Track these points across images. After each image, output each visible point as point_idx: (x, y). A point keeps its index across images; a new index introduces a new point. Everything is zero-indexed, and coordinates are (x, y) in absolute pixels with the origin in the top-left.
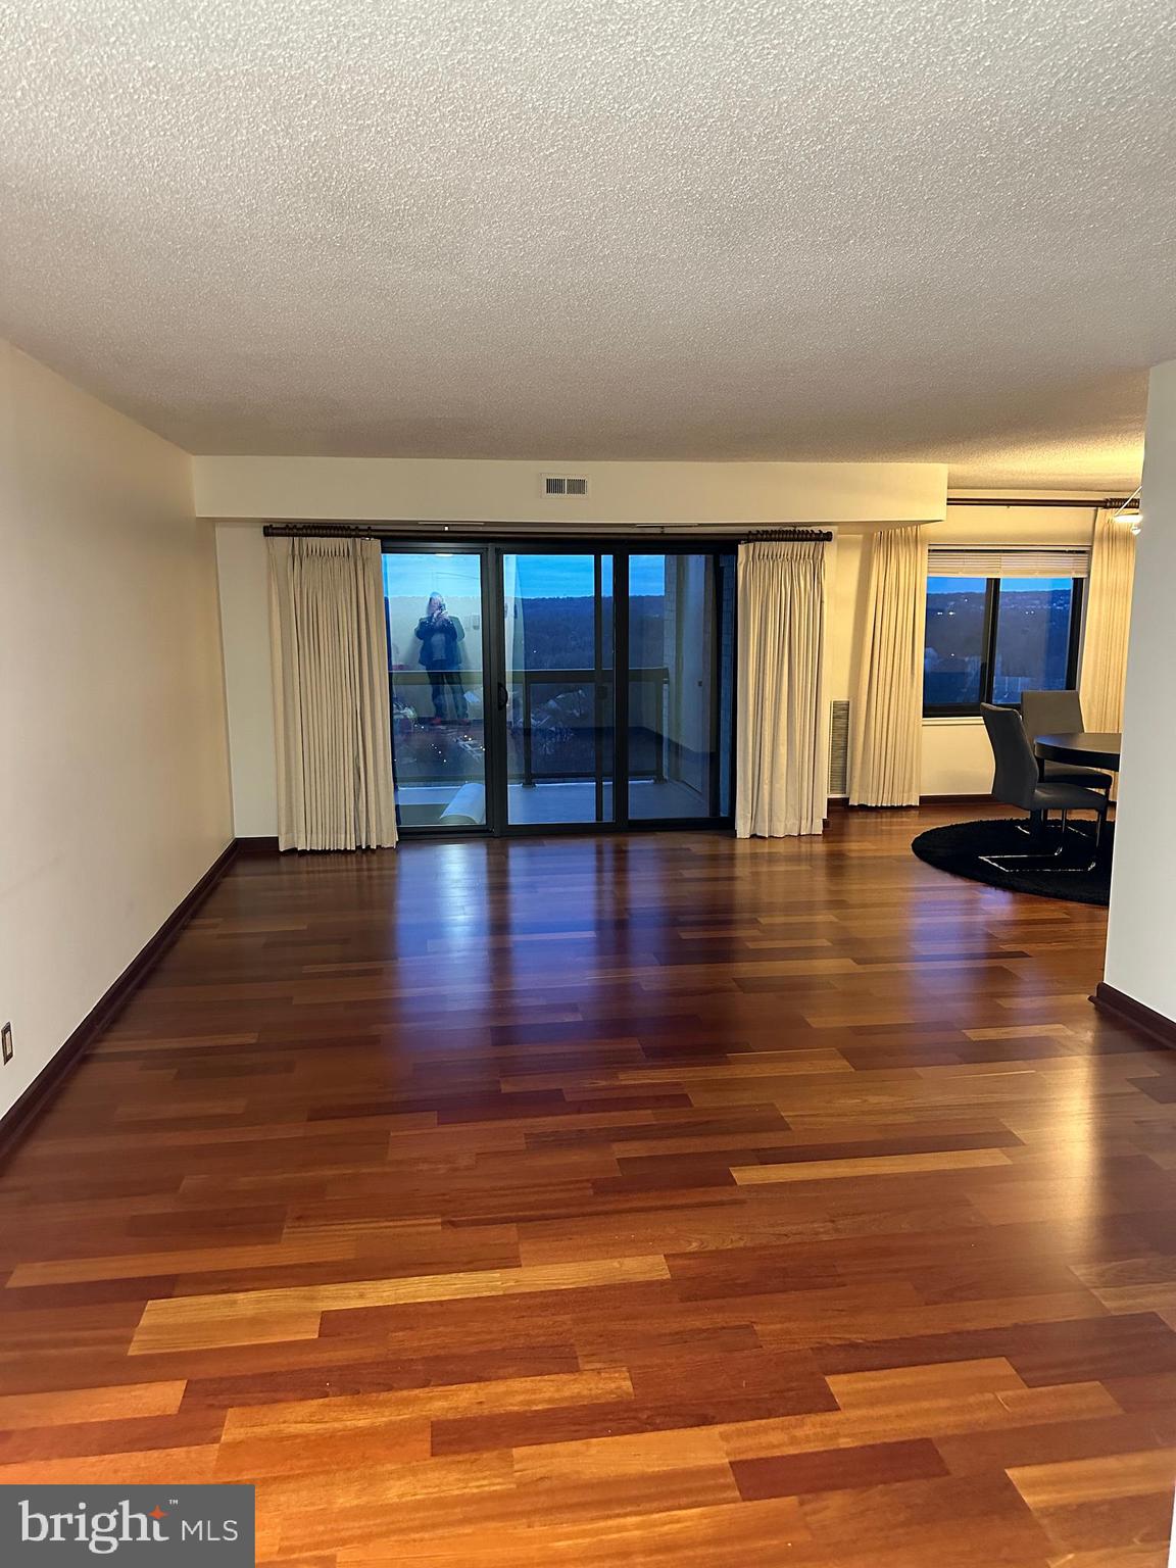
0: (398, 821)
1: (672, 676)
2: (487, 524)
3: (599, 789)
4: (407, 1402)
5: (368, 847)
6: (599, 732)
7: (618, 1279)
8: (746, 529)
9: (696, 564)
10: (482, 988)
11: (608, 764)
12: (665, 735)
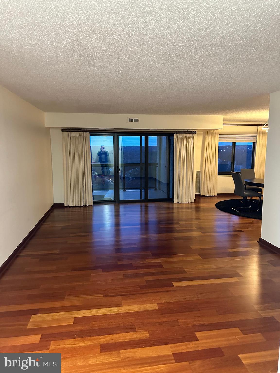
0: (93, 199)
1: (159, 165)
2: (115, 129)
3: (141, 192)
4: (95, 339)
5: (86, 205)
6: (141, 178)
7: (146, 309)
8: (176, 130)
9: (164, 139)
10: (113, 239)
11: (143, 186)
12: (157, 179)
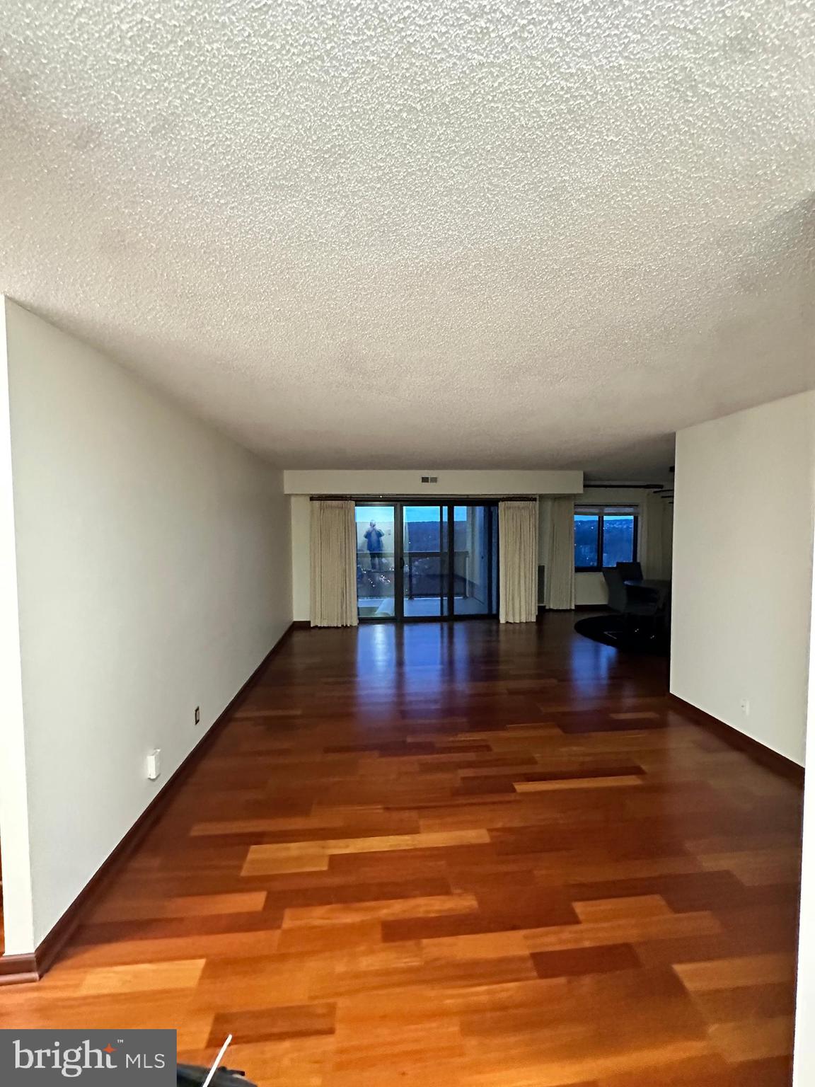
0: (359, 615)
1: (470, 554)
2: (397, 495)
3: (442, 600)
4: (367, 909)
5: (346, 626)
6: (442, 576)
8: (502, 496)
9: (479, 510)
10: (392, 691)
11: (446, 590)
12: (467, 578)
